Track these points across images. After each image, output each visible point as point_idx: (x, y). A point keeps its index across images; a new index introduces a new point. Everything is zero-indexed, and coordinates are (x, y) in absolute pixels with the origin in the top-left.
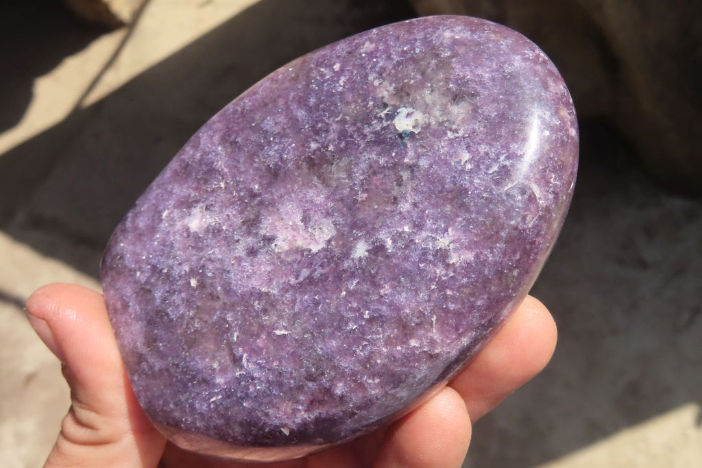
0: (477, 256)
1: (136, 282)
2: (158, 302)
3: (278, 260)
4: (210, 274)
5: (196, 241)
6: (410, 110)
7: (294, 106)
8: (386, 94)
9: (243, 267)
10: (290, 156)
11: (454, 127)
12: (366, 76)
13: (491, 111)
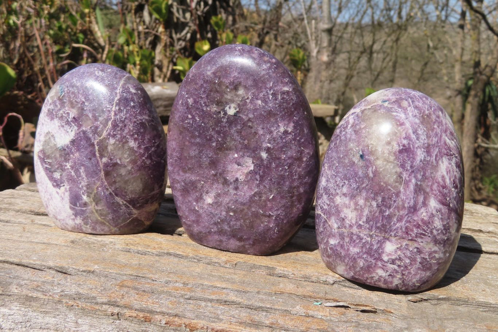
0: (294, 123)
1: (215, 233)
2: (229, 229)
3: (247, 182)
4: (233, 207)
5: (217, 204)
6: (228, 106)
7: (193, 141)
8: (215, 109)
9: (239, 195)
10: (211, 154)
11: (246, 98)
12: (203, 110)
13: (250, 83)
